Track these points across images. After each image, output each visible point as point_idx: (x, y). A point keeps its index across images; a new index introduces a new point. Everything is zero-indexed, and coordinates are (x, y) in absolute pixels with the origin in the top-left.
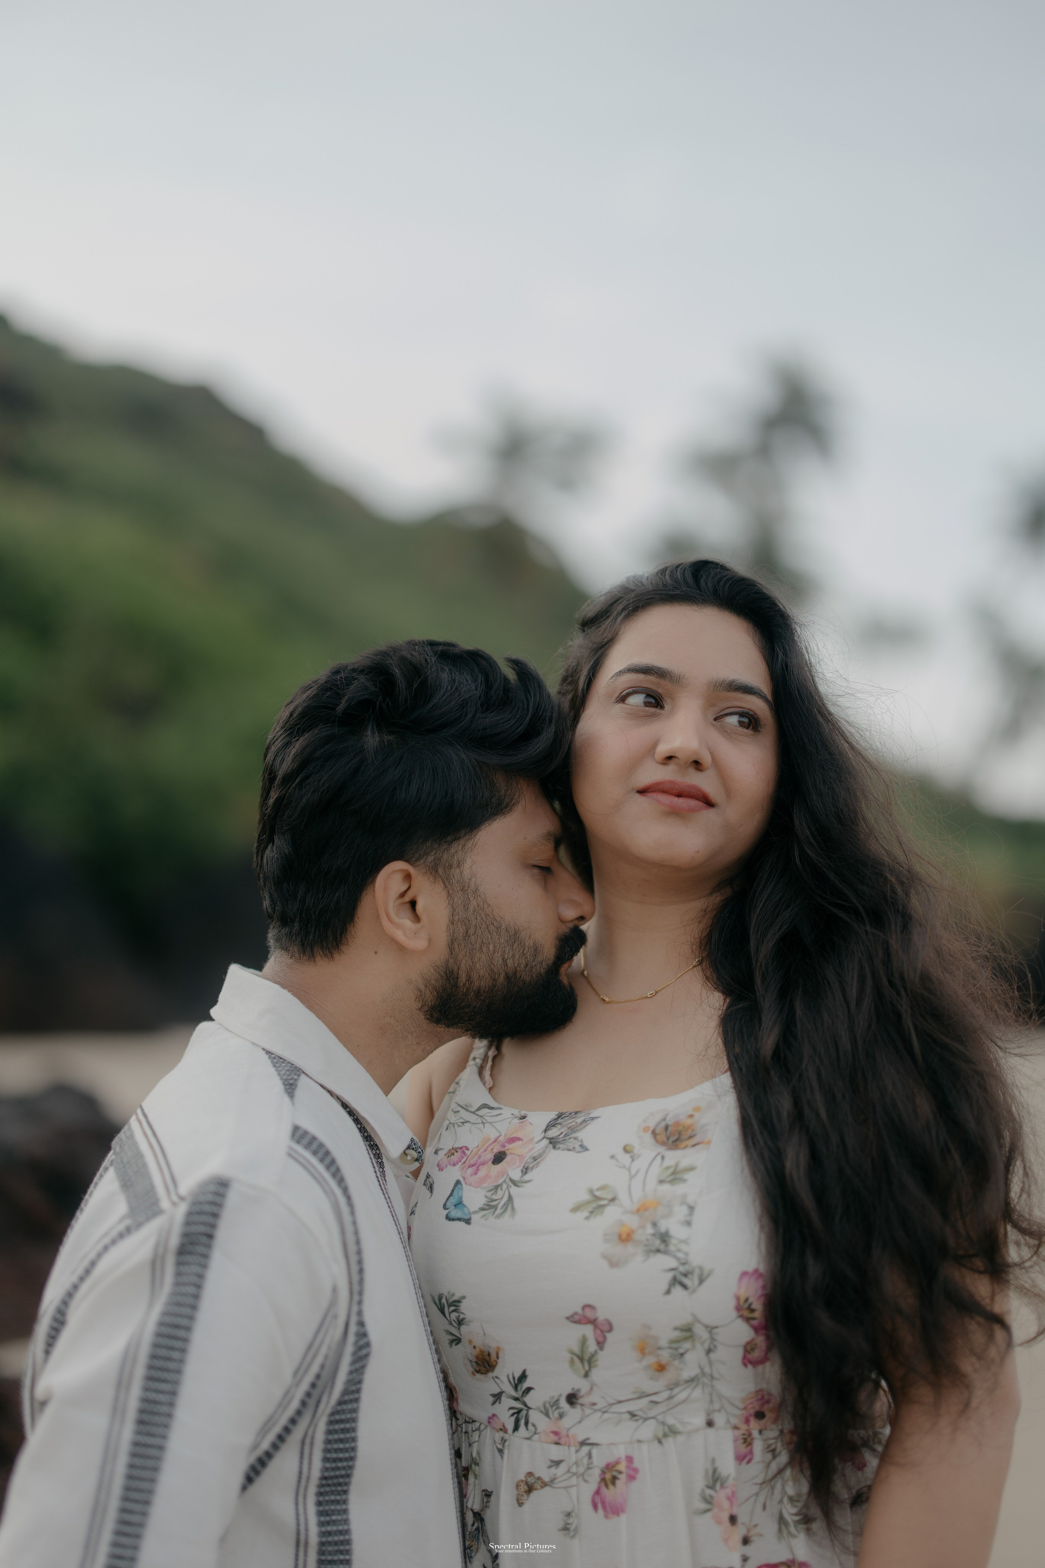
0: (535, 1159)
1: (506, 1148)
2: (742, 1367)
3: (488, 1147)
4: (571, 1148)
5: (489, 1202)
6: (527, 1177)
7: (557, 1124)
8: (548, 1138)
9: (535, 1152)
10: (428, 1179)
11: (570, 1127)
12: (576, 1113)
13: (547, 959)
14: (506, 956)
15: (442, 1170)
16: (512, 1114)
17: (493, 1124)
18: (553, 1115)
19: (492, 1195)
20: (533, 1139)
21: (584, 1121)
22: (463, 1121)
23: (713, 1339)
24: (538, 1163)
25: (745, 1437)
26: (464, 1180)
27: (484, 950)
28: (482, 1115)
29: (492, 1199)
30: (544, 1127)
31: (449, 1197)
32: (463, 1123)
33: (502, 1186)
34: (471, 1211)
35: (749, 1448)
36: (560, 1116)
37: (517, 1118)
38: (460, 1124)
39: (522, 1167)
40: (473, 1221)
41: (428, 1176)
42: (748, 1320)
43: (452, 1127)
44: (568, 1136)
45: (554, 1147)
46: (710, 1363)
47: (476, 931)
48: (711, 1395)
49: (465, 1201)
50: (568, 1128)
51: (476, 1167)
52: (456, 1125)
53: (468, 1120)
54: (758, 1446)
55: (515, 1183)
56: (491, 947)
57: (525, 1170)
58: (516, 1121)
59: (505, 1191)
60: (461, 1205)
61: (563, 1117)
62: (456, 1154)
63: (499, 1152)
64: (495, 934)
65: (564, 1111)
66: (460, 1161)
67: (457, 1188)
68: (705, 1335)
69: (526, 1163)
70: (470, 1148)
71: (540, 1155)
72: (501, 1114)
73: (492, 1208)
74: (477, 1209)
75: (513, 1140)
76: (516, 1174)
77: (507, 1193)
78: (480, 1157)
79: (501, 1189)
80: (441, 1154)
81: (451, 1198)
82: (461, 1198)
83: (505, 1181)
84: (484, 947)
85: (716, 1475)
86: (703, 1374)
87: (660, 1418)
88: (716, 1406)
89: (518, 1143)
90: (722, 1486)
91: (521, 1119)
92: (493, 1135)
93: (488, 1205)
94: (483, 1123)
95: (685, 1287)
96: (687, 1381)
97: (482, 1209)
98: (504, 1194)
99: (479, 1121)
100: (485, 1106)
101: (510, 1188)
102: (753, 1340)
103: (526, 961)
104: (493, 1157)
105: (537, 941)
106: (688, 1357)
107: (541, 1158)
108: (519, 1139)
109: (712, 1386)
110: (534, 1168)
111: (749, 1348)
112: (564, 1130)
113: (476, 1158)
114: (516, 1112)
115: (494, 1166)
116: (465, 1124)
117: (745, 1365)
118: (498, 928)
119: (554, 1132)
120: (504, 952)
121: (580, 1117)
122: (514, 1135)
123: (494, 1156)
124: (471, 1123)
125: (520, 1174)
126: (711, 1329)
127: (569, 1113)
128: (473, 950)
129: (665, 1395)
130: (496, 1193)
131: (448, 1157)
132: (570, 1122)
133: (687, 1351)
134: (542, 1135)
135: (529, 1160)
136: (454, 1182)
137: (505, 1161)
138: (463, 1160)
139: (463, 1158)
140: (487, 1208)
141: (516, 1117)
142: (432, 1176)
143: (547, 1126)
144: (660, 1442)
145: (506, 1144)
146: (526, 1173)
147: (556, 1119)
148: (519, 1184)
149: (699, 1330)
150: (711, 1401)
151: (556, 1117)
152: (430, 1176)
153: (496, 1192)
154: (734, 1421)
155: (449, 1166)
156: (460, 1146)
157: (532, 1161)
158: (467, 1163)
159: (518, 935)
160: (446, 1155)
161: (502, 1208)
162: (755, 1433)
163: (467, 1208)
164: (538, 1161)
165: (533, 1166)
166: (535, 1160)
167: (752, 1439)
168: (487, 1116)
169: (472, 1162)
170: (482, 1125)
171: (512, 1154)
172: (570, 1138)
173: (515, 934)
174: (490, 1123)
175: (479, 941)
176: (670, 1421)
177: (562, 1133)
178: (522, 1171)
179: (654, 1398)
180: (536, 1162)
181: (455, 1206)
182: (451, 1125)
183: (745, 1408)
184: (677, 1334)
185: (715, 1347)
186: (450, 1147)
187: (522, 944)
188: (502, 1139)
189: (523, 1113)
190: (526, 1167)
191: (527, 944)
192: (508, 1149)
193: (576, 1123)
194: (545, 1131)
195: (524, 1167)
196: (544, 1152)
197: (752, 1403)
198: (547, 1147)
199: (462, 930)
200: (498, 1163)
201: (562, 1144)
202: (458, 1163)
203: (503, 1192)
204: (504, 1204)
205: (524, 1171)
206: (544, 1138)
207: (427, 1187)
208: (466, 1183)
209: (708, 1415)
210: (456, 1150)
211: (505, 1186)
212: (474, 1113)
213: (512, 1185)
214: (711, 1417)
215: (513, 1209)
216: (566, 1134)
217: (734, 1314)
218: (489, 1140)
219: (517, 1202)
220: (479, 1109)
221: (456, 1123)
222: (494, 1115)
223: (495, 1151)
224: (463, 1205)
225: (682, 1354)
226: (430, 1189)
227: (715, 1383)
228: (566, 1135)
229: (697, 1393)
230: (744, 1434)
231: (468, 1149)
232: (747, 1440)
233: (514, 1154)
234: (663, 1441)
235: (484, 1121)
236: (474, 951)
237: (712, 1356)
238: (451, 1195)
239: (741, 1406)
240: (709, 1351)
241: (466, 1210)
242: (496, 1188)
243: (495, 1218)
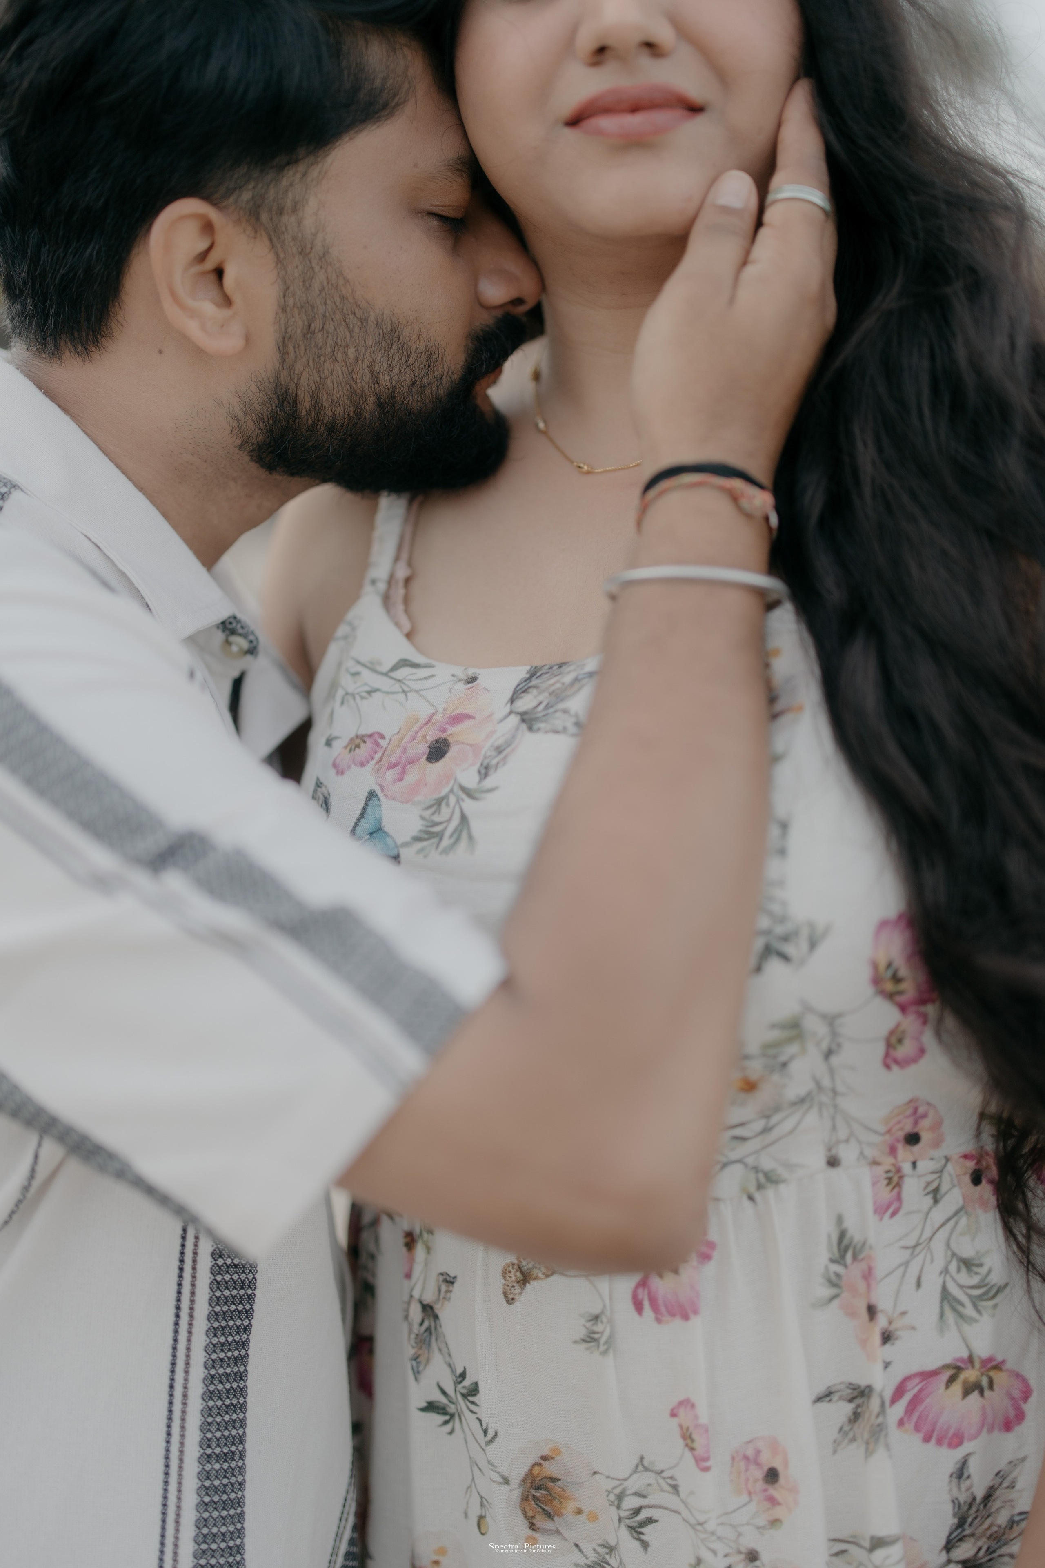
0: (499, 750)
1: (448, 733)
2: (883, 1071)
3: (416, 733)
4: (560, 728)
5: (427, 827)
6: (488, 783)
7: (529, 688)
8: (518, 713)
9: (498, 739)
10: (319, 789)
11: (553, 692)
12: (560, 666)
13: (450, 373)
14: (377, 368)
15: (342, 773)
16: (453, 675)
17: (422, 693)
18: (521, 672)
19: (433, 814)
20: (491, 715)
21: (576, 680)
22: (368, 689)
23: (834, 1034)
24: (505, 758)
25: (890, 1175)
26: (383, 791)
27: (340, 356)
28: (400, 678)
29: (432, 821)
30: (509, 695)
31: (359, 820)
32: (369, 693)
33: (448, 800)
34: (399, 842)
35: (896, 1190)
36: (533, 674)
37: (462, 682)
38: (365, 694)
39: (478, 765)
40: (403, 857)
41: (319, 784)
42: (890, 996)
43: (352, 701)
44: (552, 707)
45: (530, 729)
46: (832, 1072)
47: (324, 324)
48: (833, 1119)
49: (387, 826)
50: (551, 694)
51: (401, 767)
52: (358, 698)
53: (376, 686)
54: (913, 1188)
55: (470, 793)
56: (351, 352)
57: (485, 771)
58: (461, 686)
59: (454, 808)
60: (380, 833)
61: (538, 674)
62: (362, 745)
63: (437, 741)
64: (357, 330)
65: (539, 663)
66: (372, 759)
67: (371, 805)
68: (821, 1029)
69: (485, 757)
70: (385, 735)
71: (508, 744)
72: (433, 676)
73: (434, 837)
74: (408, 839)
75: (457, 719)
76: (470, 778)
77: (457, 811)
78: (405, 750)
79: (448, 805)
80: (338, 745)
81: (363, 821)
82: (379, 821)
83: (452, 791)
84: (339, 353)
85: (845, 1242)
86: (819, 1087)
87: (750, 1161)
88: (843, 1134)
89: (467, 724)
90: (855, 1257)
91: (468, 682)
92: (424, 712)
93: (427, 832)
94: (404, 692)
95: (785, 958)
96: (794, 1104)
97: (417, 839)
98: (453, 813)
99: (397, 687)
100: (404, 663)
101: (461, 802)
102: (898, 1025)
103: (413, 375)
104: (428, 750)
105: (432, 343)
106: (796, 1067)
107: (509, 750)
108: (468, 717)
109: (835, 1106)
110: (500, 765)
111: (893, 1040)
112: (544, 697)
113: (399, 752)
114: (459, 672)
115: (430, 765)
116: (374, 695)
117: (887, 1066)
118: (363, 321)
119: (526, 703)
120: (374, 361)
121: (569, 672)
122: (460, 711)
123: (429, 747)
124: (384, 692)
125: (476, 778)
126: (831, 1020)
127: (547, 667)
128: (319, 357)
129: (759, 1125)
130: (440, 811)
131: (350, 751)
132: (552, 683)
133: (792, 1058)
134: (508, 709)
135: (489, 753)
136: (365, 795)
137: (448, 755)
138: (377, 757)
139: (376, 752)
140: (426, 836)
141: (460, 680)
142: (325, 783)
143: (514, 693)
144: (751, 1198)
145: (448, 727)
146: (486, 775)
147: (527, 679)
148: (477, 795)
149: (814, 1025)
150: (834, 1128)
151: (528, 676)
152: (321, 783)
153: (438, 810)
154: (869, 1152)
155: (353, 766)
156: (369, 732)
157: (494, 753)
158: (385, 762)
159: (397, 332)
160: (346, 747)
161: (451, 836)
162: (907, 1167)
163: (392, 838)
164: (504, 753)
165: (498, 763)
166: (500, 752)
167: (901, 1178)
168: (410, 680)
169: (393, 760)
170: (401, 696)
171: (458, 743)
172: (556, 711)
173: (393, 330)
174: (417, 692)
175: (330, 342)
176: (767, 1164)
177: (540, 703)
178: (479, 772)
179: (738, 1132)
180: (502, 756)
181: (371, 834)
182: (349, 698)
183: (889, 1131)
184: (775, 1035)
185: (839, 1045)
186: (353, 735)
187: (405, 347)
188: (438, 717)
189: (471, 672)
190: (485, 764)
191: (414, 348)
192: (451, 735)
193: (563, 684)
194: (512, 700)
195: (482, 764)
196: (514, 737)
197: (899, 1122)
198: (517, 729)
199: (300, 323)
200: (437, 760)
201: (542, 722)
202: (368, 762)
203: (449, 810)
204: (455, 831)
205: (483, 771)
206: (511, 712)
207: (318, 802)
208: (386, 796)
209: (830, 1150)
210: (363, 738)
211: (452, 800)
212: (386, 674)
213: (464, 796)
214: (834, 1152)
215: (470, 837)
216: (548, 704)
217: (869, 990)
218: (418, 720)
219: (475, 825)
220: (395, 668)
221: (358, 693)
222: (422, 677)
223: (430, 738)
224: (385, 832)
225: (784, 1065)
226: (324, 806)
227: (840, 1100)
228: (547, 707)
229: (812, 1119)
230: (888, 1172)
231: (382, 737)
232: (895, 1180)
233: (463, 743)
234: (757, 1196)
235: (406, 689)
236: (322, 358)
237: (835, 1060)
238: (362, 815)
239: (883, 1129)
240: (829, 1054)
241: (389, 841)
242: (439, 803)
243: (441, 853)
